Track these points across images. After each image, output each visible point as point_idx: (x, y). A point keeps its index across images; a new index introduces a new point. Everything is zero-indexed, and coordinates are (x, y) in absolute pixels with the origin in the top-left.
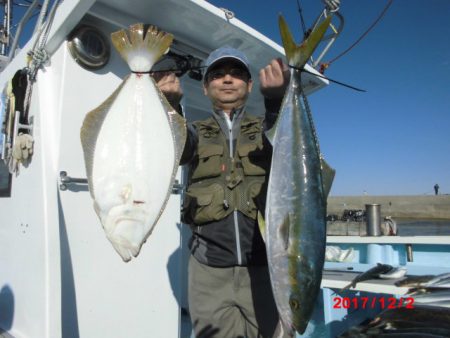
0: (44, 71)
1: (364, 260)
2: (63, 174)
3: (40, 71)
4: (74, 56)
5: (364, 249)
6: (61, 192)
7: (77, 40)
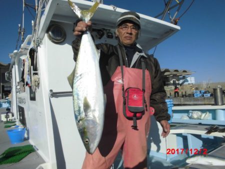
0: (40, 47)
1: (214, 118)
2: (51, 91)
3: (39, 47)
4: (50, 39)
5: (214, 112)
6: (51, 98)
7: (50, 33)
